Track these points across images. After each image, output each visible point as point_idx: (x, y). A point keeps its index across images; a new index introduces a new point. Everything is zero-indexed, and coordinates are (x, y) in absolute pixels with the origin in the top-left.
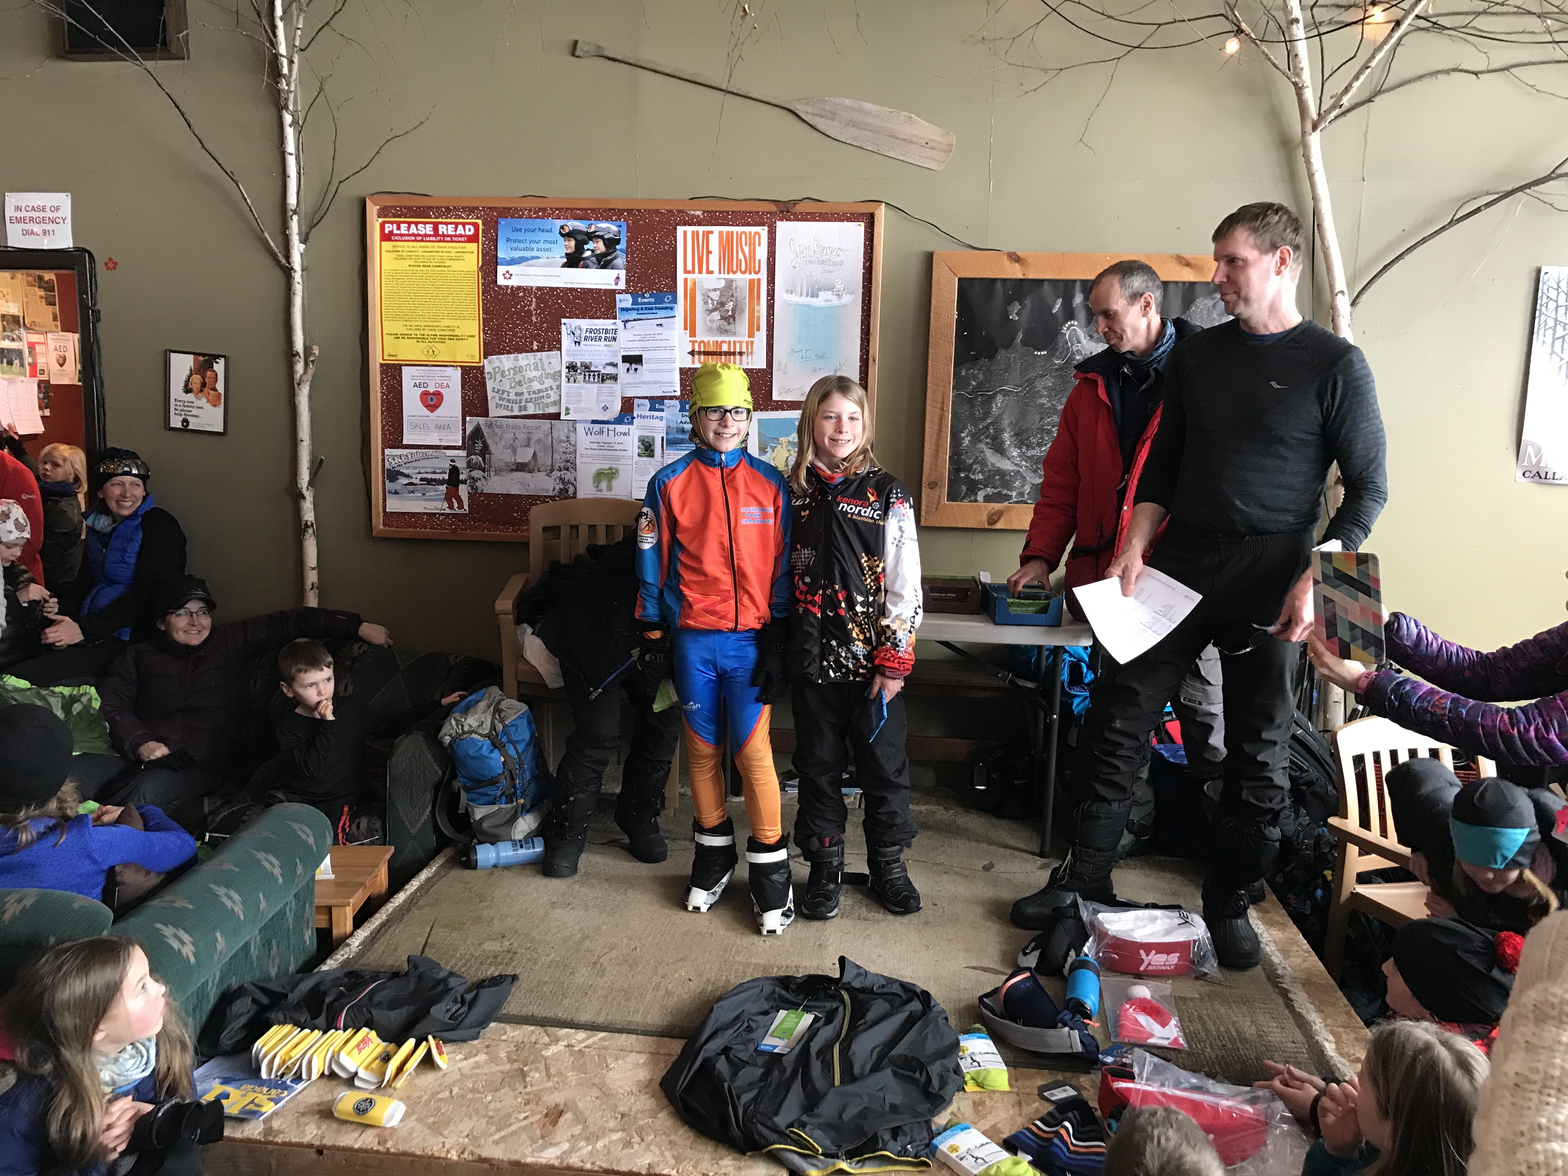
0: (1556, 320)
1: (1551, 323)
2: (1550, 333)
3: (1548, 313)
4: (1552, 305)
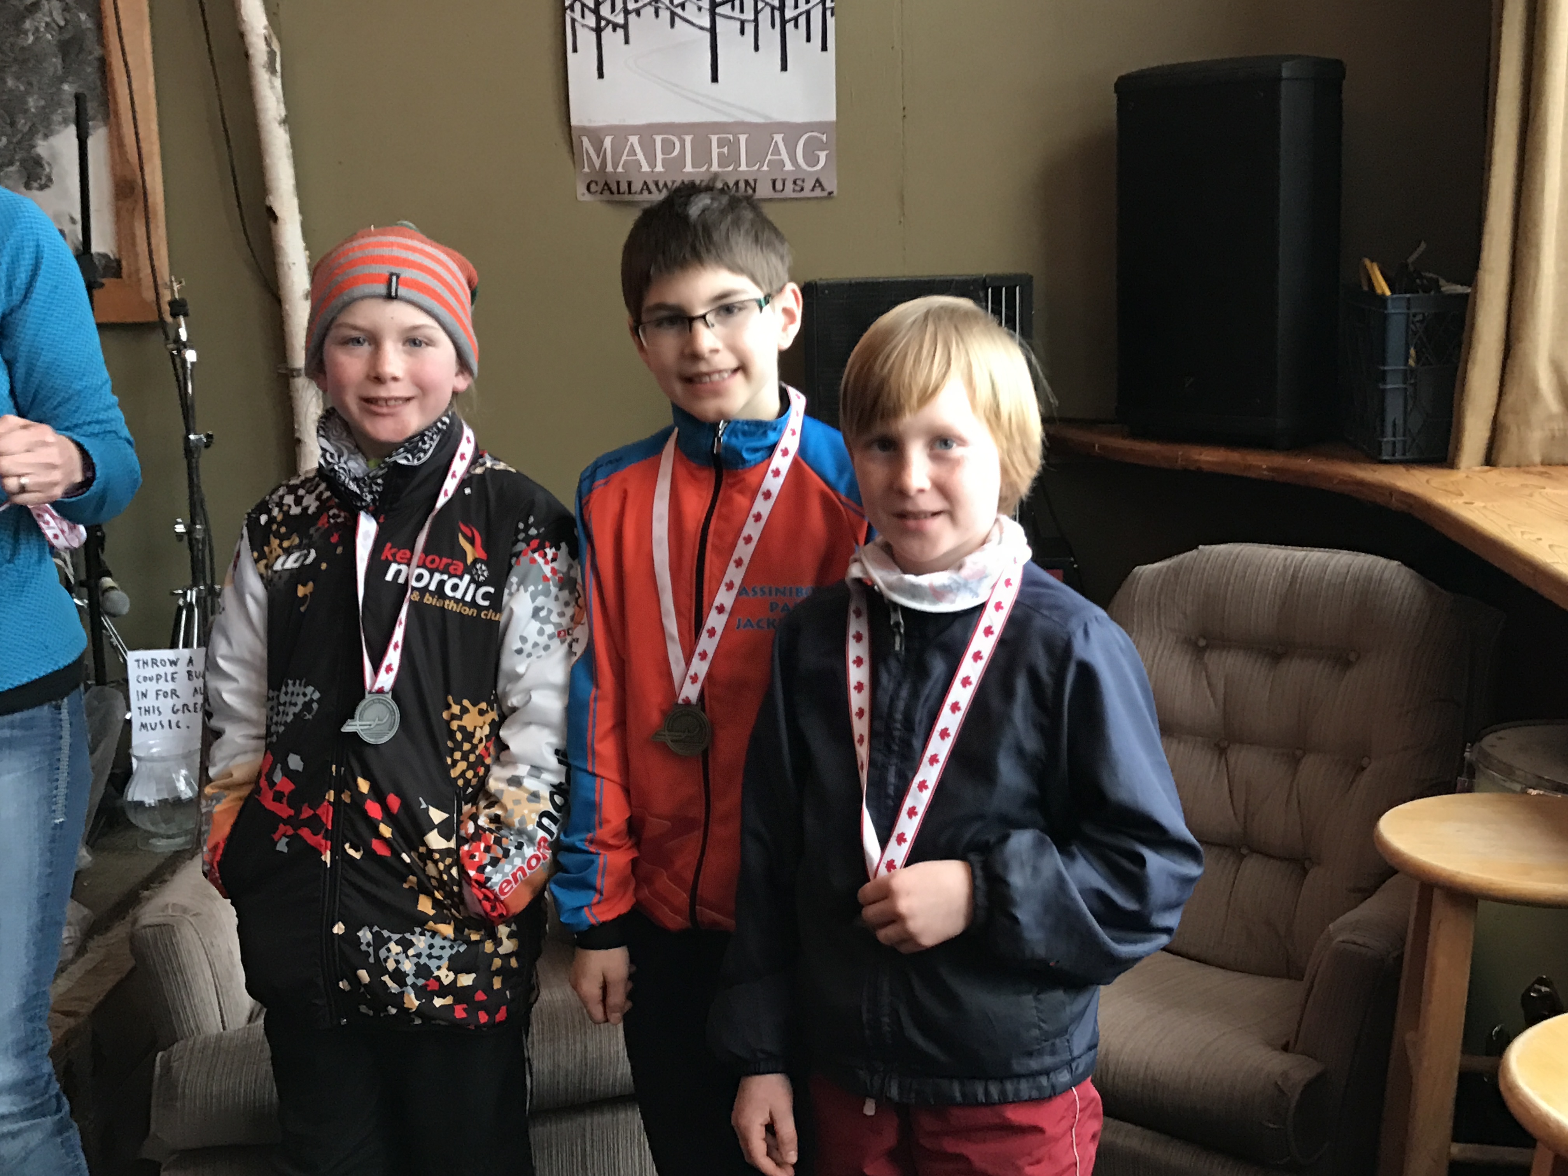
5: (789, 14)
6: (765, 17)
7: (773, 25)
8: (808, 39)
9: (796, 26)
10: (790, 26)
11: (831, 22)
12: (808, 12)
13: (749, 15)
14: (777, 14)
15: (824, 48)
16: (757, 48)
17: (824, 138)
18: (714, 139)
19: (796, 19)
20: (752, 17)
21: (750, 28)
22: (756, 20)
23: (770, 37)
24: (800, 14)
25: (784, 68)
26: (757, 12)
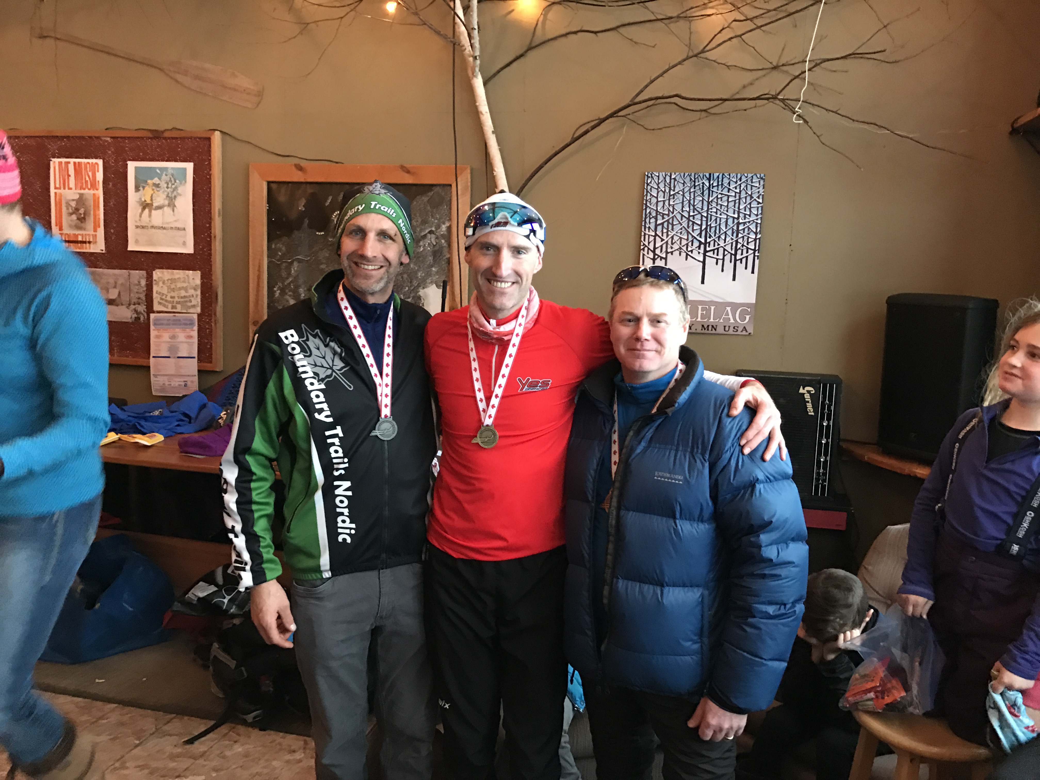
0: (657, 211)
1: (654, 214)
2: (653, 220)
3: (652, 207)
4: (654, 200)
5: (739, 257)
6: (727, 258)
7: (731, 262)
8: (746, 268)
9: (741, 262)
10: (738, 262)
11: (757, 262)
12: (747, 257)
13: (721, 257)
14: (733, 257)
15: (753, 272)
16: (723, 271)
17: (749, 310)
18: (700, 307)
19: (741, 260)
20: (722, 258)
21: (720, 262)
22: (723, 259)
23: (729, 266)
24: (743, 258)
25: (734, 279)
26: (724, 256)
